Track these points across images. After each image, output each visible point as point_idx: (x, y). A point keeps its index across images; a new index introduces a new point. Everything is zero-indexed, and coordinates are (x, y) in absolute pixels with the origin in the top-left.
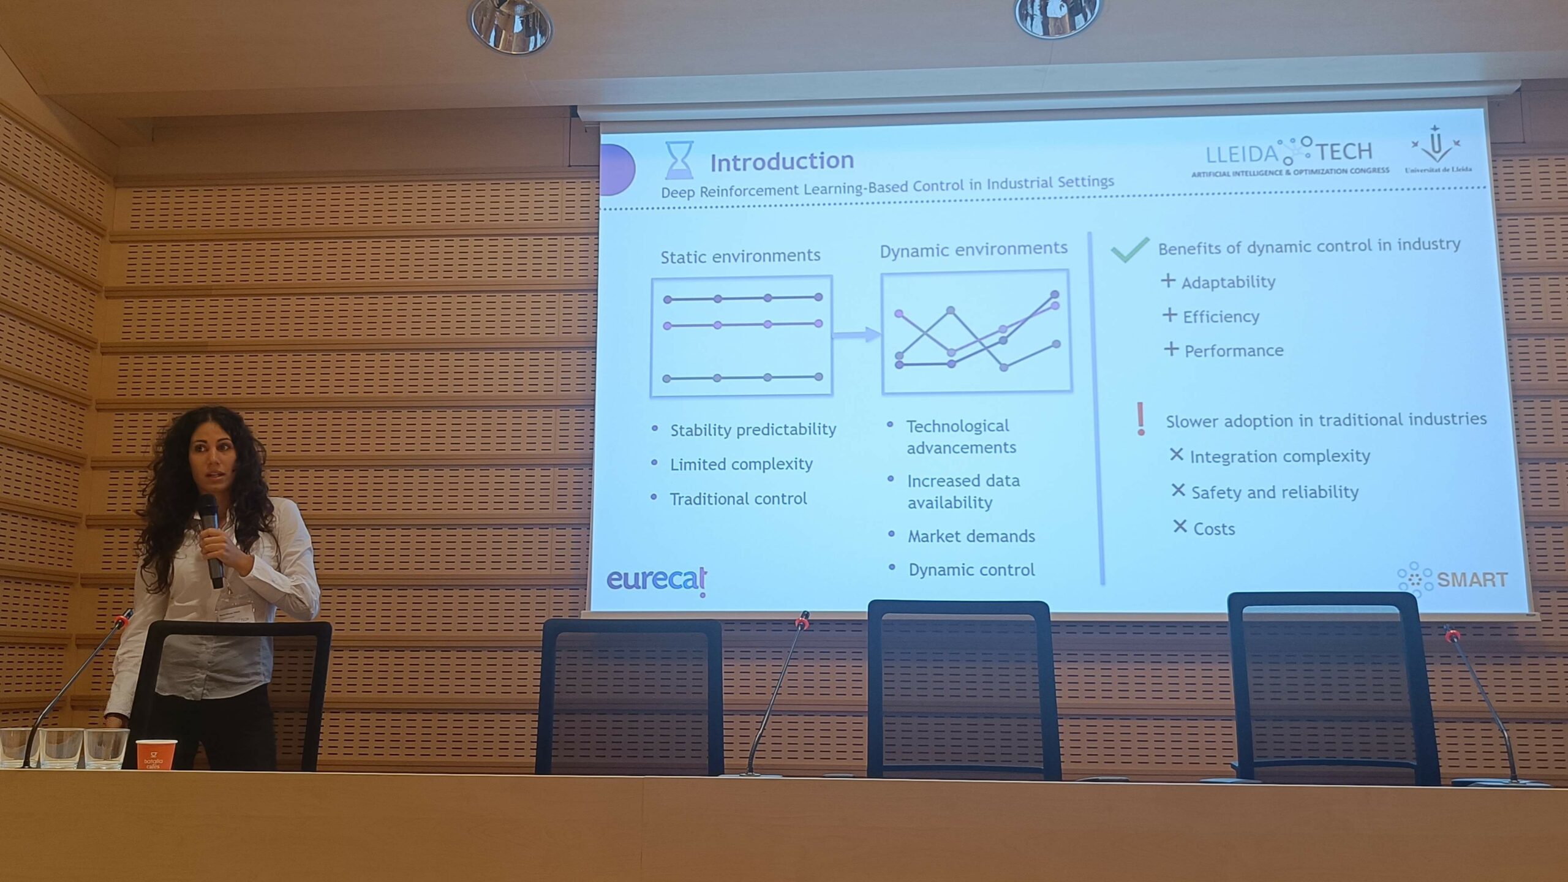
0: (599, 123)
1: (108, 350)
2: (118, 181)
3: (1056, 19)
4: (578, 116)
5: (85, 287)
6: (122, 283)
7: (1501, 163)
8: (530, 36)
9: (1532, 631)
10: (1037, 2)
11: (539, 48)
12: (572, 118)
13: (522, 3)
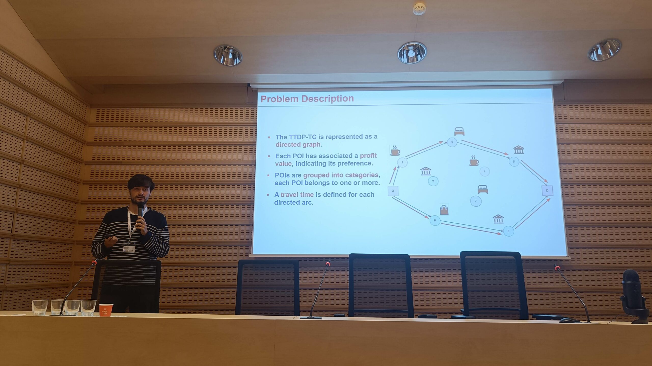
0: (257, 88)
1: (87, 163)
2: (92, 106)
3: (411, 57)
4: (250, 86)
5: (80, 142)
6: (92, 140)
7: (557, 107)
8: (235, 59)
9: (567, 262)
10: (405, 51)
11: (238, 64)
12: (248, 87)
13: (232, 49)
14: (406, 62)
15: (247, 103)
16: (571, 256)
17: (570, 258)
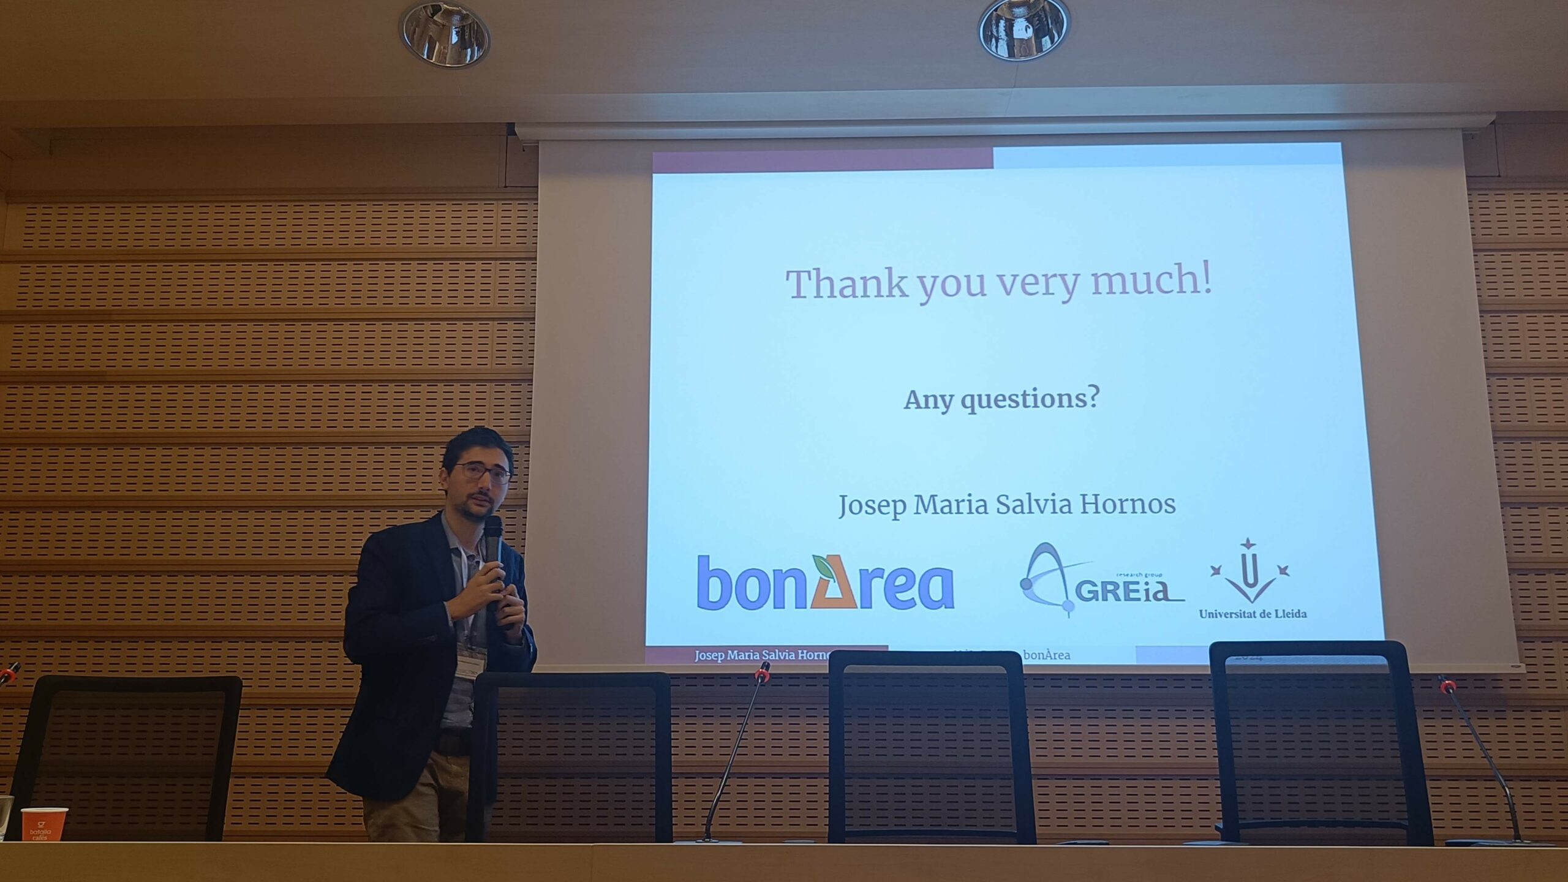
0: (538, 142)
2: (11, 196)
3: (1022, 40)
4: (516, 135)
6: (11, 306)
7: (1476, 198)
8: (466, 49)
9: (1517, 684)
10: (1002, 23)
11: (476, 60)
12: (509, 137)
13: (459, 13)
14: (1007, 56)
15: (506, 187)
16: (1527, 665)
17: (1525, 672)
